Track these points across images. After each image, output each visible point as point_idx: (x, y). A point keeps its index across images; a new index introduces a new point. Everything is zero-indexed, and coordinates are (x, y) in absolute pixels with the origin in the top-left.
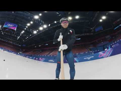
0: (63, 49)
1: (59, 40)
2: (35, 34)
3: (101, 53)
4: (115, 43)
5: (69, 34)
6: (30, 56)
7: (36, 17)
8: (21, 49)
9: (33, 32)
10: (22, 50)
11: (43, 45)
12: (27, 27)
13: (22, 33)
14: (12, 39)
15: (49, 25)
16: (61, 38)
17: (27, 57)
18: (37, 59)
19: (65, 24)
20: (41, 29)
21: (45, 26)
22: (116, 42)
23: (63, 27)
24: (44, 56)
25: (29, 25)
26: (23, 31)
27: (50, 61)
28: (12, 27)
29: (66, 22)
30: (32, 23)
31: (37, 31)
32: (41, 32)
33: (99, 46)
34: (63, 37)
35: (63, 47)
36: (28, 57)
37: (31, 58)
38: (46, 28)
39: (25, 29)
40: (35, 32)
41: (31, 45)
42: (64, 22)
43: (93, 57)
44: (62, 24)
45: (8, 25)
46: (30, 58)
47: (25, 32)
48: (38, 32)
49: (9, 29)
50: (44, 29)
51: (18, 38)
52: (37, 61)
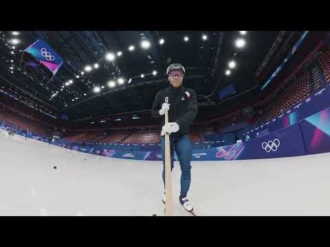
0: (170, 132)
1: (161, 112)
2: (95, 94)
3: (221, 149)
4: (260, 128)
5: (183, 99)
6: (83, 146)
7: (110, 57)
8: (55, 128)
9: (92, 87)
10: (59, 130)
11: (110, 119)
12: (82, 73)
13: (67, 84)
14: (37, 96)
15: (130, 81)
16: (165, 108)
17: (74, 149)
18: (98, 152)
19: (176, 77)
20: (112, 84)
21: (121, 81)
22: (262, 126)
23: (171, 84)
24: (113, 145)
25: (88, 69)
26: (71, 82)
27: (126, 155)
28: (50, 62)
29: (178, 73)
30: (96, 66)
31: (103, 87)
32: (109, 92)
33: (226, 131)
34: (170, 107)
35: (170, 128)
36: (77, 148)
37: (85, 152)
38: (122, 86)
39: (78, 77)
40: (97, 90)
41: (81, 118)
42: (175, 73)
43: (205, 154)
44: (171, 79)
45: (44, 50)
46: (81, 151)
47: (74, 84)
48: (102, 91)
49: (38, 63)
50: (118, 86)
51: (54, 95)
52: (98, 157)
